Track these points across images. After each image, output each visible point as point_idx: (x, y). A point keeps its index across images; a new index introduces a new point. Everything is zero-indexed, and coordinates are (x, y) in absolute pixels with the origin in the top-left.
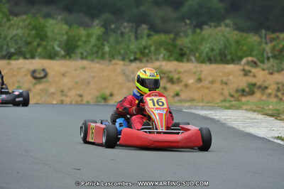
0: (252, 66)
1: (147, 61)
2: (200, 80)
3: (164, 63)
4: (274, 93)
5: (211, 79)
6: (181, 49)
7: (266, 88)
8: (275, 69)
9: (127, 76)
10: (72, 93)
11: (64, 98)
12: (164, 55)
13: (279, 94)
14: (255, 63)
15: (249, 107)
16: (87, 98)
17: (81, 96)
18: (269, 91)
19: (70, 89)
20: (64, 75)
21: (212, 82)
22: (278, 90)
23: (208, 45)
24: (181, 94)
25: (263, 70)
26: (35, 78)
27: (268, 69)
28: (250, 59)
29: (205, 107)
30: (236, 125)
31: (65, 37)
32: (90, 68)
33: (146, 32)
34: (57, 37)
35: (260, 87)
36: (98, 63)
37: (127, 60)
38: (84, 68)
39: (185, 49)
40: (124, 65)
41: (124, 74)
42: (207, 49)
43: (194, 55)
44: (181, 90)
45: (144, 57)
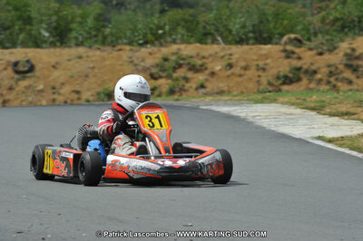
0: (296, 46)
1: (161, 45)
2: (230, 66)
3: (182, 46)
4: (325, 78)
5: (243, 64)
6: (205, 28)
7: (315, 72)
8: (325, 48)
9: (136, 65)
10: (66, 90)
11: (55, 96)
12: (183, 35)
13: (332, 79)
14: (299, 41)
15: (286, 100)
16: (86, 95)
17: (78, 92)
18: (319, 76)
19: (63, 84)
20: (54, 67)
21: (246, 68)
22: (331, 74)
23: (238, 21)
24: (206, 84)
25: (310, 49)
26: (17, 72)
27: (316, 48)
28: (293, 36)
29: (229, 102)
30: (266, 123)
31: (54, 18)
32: (88, 57)
33: (158, 7)
34: (44, 18)
35: (306, 72)
36: (99, 49)
37: (135, 44)
38: (80, 57)
39: (208, 27)
40: (131, 50)
41: (132, 62)
42: (237, 26)
43: (221, 35)
44: (207, 80)
45: (157, 39)
